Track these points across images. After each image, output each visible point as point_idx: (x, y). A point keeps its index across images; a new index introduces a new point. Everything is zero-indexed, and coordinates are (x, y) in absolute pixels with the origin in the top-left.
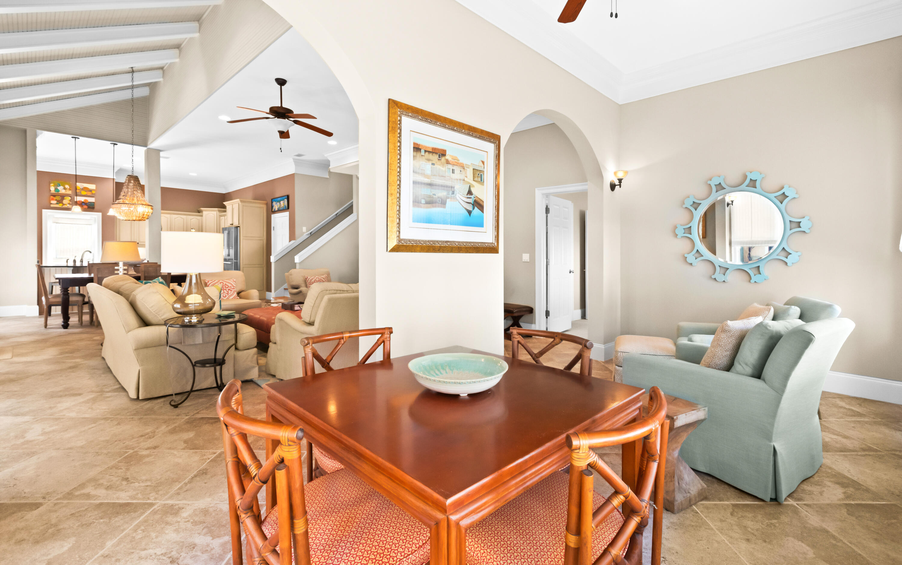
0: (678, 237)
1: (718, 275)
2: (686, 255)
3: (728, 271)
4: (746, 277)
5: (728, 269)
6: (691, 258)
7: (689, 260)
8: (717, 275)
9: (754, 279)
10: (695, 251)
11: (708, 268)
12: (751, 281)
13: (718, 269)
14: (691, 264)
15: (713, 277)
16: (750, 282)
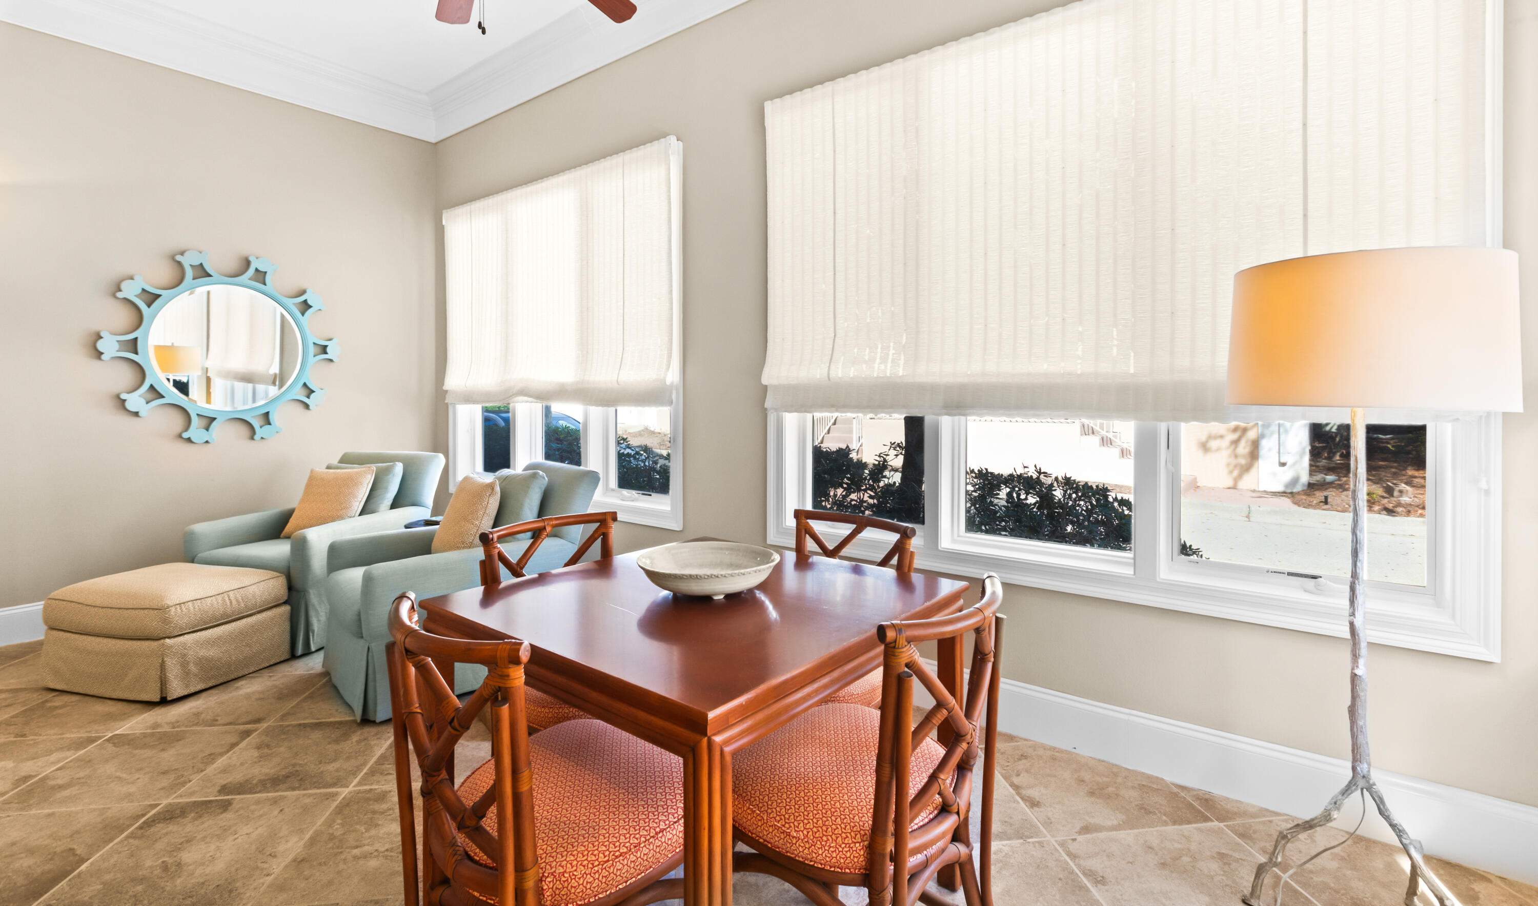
0: (103, 357)
1: (196, 431)
2: (123, 396)
3: (215, 423)
4: (243, 430)
5: (215, 419)
6: (135, 401)
7: (130, 406)
8: (193, 433)
9: (260, 432)
10: (146, 386)
11: (175, 421)
12: (256, 437)
13: (195, 419)
14: (136, 414)
15: (185, 435)
16: (252, 438)
